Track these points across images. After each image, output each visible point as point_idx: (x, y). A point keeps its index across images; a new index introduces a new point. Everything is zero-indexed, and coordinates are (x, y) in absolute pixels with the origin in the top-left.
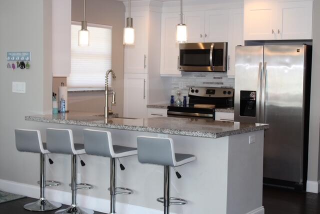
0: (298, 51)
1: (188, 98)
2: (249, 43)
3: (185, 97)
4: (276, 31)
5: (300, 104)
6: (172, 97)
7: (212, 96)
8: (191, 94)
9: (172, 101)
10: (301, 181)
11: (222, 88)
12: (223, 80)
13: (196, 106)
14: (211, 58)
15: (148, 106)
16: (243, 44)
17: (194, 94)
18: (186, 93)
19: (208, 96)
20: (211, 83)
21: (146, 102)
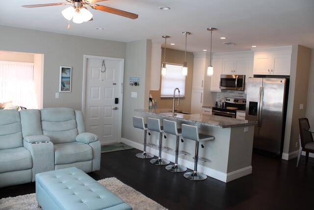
0: (281, 82)
1: (225, 104)
2: (256, 76)
3: (223, 103)
4: (270, 70)
5: (281, 110)
6: (217, 102)
7: (237, 103)
8: (226, 101)
9: (217, 104)
10: (279, 152)
11: (242, 99)
12: (243, 95)
13: (228, 108)
14: (236, 83)
15: (203, 107)
16: (253, 77)
17: (228, 102)
18: (223, 101)
19: (234, 103)
20: (237, 96)
21: (202, 105)
